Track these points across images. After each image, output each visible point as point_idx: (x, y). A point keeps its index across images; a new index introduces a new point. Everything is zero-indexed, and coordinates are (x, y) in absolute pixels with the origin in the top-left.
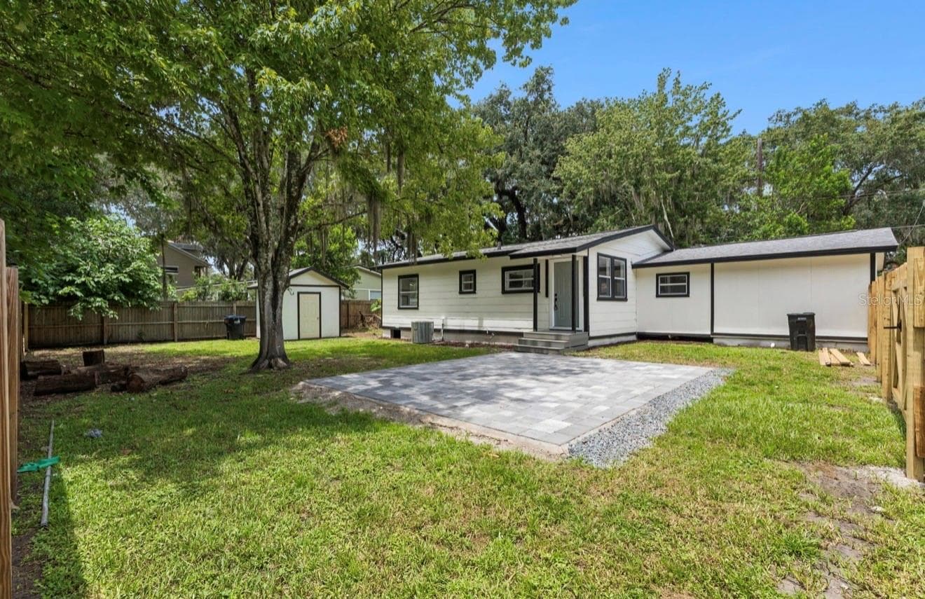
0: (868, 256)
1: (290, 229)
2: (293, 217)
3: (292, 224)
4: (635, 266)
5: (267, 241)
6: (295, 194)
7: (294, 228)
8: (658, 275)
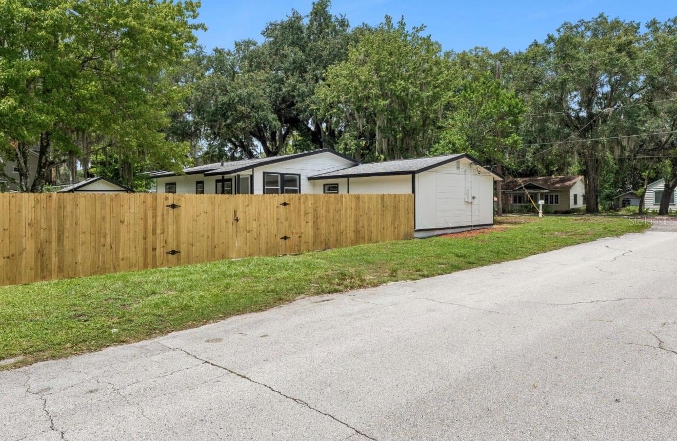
0: (410, 176)
1: (42, 165)
2: (44, 157)
3: (44, 162)
4: (310, 179)
5: (26, 172)
6: (45, 144)
7: (45, 164)
8: (324, 185)
